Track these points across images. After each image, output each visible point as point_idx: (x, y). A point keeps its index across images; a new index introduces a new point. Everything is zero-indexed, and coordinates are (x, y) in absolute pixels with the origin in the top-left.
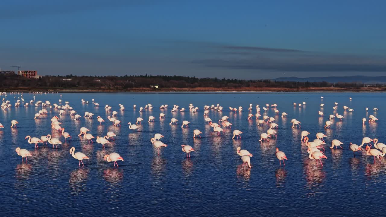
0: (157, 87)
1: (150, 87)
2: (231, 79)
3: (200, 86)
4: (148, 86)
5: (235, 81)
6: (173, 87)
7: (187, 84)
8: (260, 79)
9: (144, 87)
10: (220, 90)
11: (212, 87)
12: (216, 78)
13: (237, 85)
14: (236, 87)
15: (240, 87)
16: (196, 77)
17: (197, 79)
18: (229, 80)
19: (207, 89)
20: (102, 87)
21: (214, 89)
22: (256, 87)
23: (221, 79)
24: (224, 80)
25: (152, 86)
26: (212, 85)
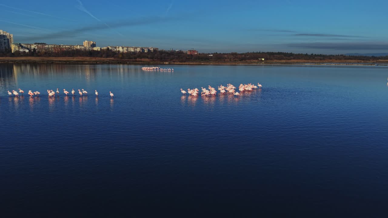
0: (263, 59)
1: (259, 60)
2: (317, 54)
3: (294, 59)
4: (257, 59)
5: (321, 55)
6: (274, 59)
7: (284, 58)
8: (338, 54)
9: (254, 59)
10: (308, 62)
11: (303, 59)
12: (307, 54)
13: (322, 58)
14: (321, 60)
15: (324, 59)
16: (293, 53)
17: (293, 54)
18: (315, 55)
19: (299, 61)
20: (226, 60)
21: (304, 61)
22: (336, 59)
23: (310, 54)
24: (312, 54)
25: (260, 59)
26: (303, 58)
